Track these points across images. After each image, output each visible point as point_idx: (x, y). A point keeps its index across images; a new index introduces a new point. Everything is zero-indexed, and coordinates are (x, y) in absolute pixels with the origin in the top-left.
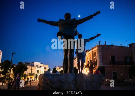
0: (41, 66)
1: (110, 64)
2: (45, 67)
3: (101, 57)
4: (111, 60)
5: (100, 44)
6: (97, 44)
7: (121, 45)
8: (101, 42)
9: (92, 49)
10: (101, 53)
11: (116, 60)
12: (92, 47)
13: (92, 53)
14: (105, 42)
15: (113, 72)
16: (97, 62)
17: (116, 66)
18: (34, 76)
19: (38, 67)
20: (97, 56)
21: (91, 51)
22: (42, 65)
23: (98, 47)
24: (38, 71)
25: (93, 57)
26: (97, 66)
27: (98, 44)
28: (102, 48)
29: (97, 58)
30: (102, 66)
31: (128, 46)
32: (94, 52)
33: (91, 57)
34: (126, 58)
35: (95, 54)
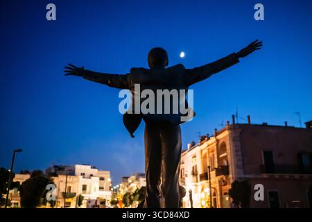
0: (92, 175)
1: (262, 172)
2: (103, 176)
3: (240, 153)
4: (263, 163)
5: (236, 122)
6: (228, 122)
7: (286, 123)
8: (237, 116)
9: (217, 134)
10: (239, 143)
11: (277, 160)
12: (216, 130)
13: (217, 145)
14: (249, 117)
15: (269, 192)
16: (230, 168)
17: (277, 176)
18: (75, 198)
19: (84, 178)
20: (229, 151)
21: (213, 140)
22: (95, 171)
23: (229, 129)
24: (84, 188)
25: (218, 155)
26: (230, 176)
27: (231, 123)
28: (241, 133)
29: (229, 157)
30: (242, 176)
31: (304, 126)
32: (220, 142)
33: (213, 155)
34: (299, 155)
35: (224, 145)
